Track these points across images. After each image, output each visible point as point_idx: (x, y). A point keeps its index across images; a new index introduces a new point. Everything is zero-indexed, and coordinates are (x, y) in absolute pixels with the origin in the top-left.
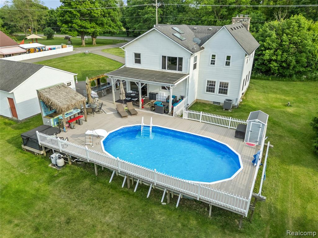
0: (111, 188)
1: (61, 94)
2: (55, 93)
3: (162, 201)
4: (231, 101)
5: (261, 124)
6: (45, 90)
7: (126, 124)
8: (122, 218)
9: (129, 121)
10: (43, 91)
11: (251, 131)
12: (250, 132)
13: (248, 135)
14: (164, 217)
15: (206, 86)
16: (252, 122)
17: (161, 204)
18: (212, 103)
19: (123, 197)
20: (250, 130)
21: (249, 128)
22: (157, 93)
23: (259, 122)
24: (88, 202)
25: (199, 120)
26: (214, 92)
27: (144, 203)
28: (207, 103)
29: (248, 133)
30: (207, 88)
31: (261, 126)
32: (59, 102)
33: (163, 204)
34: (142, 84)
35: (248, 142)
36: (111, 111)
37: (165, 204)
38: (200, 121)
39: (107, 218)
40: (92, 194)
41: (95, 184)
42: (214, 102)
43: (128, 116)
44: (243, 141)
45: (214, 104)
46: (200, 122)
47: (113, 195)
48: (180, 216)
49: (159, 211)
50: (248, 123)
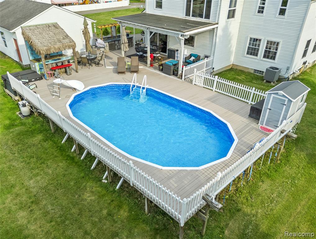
0: (60, 149)
1: (48, 34)
2: (41, 32)
3: (104, 178)
4: (277, 69)
5: (287, 100)
6: (30, 28)
7: (117, 81)
8: (47, 186)
9: (123, 78)
10: (28, 28)
11: (270, 109)
12: (268, 110)
13: (265, 115)
14: (93, 198)
15: (248, 45)
16: (273, 95)
17: (101, 181)
18: (252, 72)
19: (64, 162)
20: (269, 107)
21: (268, 105)
22: (177, 50)
23: (284, 96)
24: (26, 159)
25: (212, 87)
26: (257, 55)
27: (82, 175)
28: (246, 71)
29: (265, 111)
30: (248, 49)
31: (286, 103)
32: (39, 43)
33: (103, 181)
34: (151, 33)
35: (264, 126)
36: (113, 65)
37: (106, 182)
38: (214, 89)
39: (31, 182)
40: (35, 152)
41: (45, 142)
42: (256, 70)
43: (126, 73)
44: (258, 124)
45: (255, 73)
46: (214, 91)
47: (56, 157)
48: (112, 201)
49: (92, 189)
50: (266, 96)
